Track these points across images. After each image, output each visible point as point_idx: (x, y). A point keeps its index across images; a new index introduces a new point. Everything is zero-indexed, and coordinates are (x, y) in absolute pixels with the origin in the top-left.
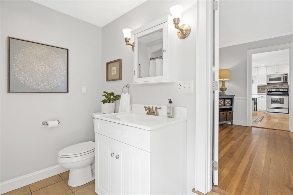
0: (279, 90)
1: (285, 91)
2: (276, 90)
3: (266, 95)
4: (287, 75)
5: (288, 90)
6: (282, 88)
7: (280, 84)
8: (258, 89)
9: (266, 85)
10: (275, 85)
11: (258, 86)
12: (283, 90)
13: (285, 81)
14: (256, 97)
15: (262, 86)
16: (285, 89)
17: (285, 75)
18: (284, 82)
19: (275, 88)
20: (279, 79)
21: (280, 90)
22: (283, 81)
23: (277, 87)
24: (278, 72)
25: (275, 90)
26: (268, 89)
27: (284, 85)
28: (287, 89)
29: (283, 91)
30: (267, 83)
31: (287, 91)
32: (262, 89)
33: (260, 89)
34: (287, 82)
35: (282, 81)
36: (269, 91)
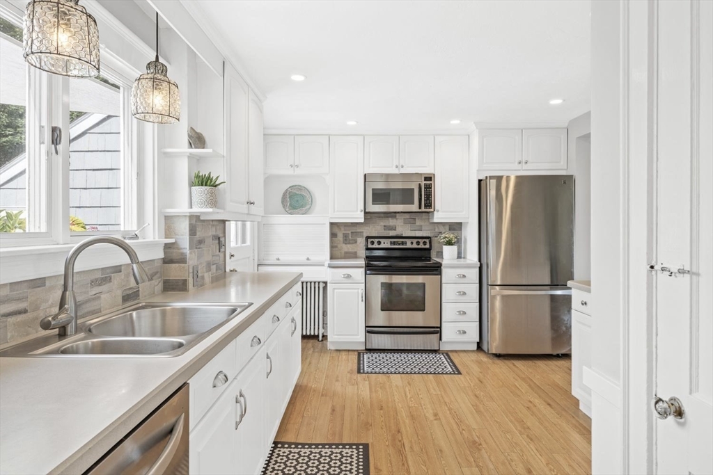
0: (403, 243)
1: (421, 246)
2: (394, 243)
3: (363, 270)
4: (432, 182)
5: (430, 243)
6: (413, 235)
7: (407, 216)
8: (333, 235)
9: (362, 221)
10: (391, 222)
11: (332, 224)
12: (415, 241)
13: (426, 207)
14: (324, 280)
15: (346, 225)
16: (421, 241)
17: (426, 179)
18: (423, 209)
19: (392, 233)
20: (406, 196)
21: (406, 244)
22: (420, 208)
23: (395, 229)
24: (401, 163)
25: (391, 243)
26: (368, 238)
27: (418, 223)
28: (427, 241)
29: (415, 246)
30: (366, 213)
31: (427, 246)
32: (345, 236)
33: (340, 237)
34: (432, 210)
35: (414, 207)
36: (370, 246)
